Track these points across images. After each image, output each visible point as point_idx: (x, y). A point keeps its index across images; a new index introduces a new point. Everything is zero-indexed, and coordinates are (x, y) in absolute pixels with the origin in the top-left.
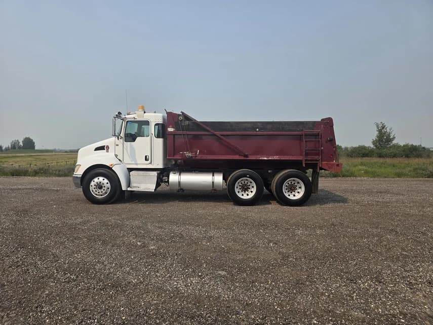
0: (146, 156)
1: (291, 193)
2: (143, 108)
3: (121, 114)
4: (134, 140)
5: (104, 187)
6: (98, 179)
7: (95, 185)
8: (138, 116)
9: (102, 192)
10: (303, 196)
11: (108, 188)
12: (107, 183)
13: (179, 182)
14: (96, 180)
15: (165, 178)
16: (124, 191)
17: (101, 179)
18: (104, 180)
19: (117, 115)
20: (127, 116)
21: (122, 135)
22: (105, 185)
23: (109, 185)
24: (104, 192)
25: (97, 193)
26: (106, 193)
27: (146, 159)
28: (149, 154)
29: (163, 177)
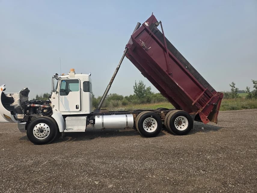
0: (77, 106)
1: (179, 126)
2: (74, 71)
3: (58, 75)
4: (67, 94)
5: (45, 131)
6: (40, 125)
7: (37, 130)
8: (70, 76)
9: (43, 135)
10: (187, 128)
11: (48, 132)
12: (48, 128)
13: (103, 123)
14: (38, 126)
15: (92, 121)
16: (61, 132)
17: (42, 125)
18: (44, 125)
19: (54, 76)
20: (61, 77)
21: (58, 90)
22: (46, 129)
23: (49, 129)
24: (45, 135)
25: (39, 136)
26: (47, 135)
27: (77, 108)
28: (79, 104)
29: (90, 120)
